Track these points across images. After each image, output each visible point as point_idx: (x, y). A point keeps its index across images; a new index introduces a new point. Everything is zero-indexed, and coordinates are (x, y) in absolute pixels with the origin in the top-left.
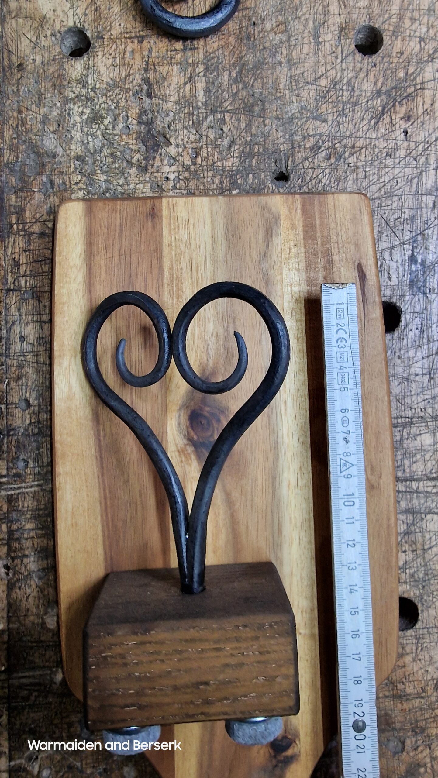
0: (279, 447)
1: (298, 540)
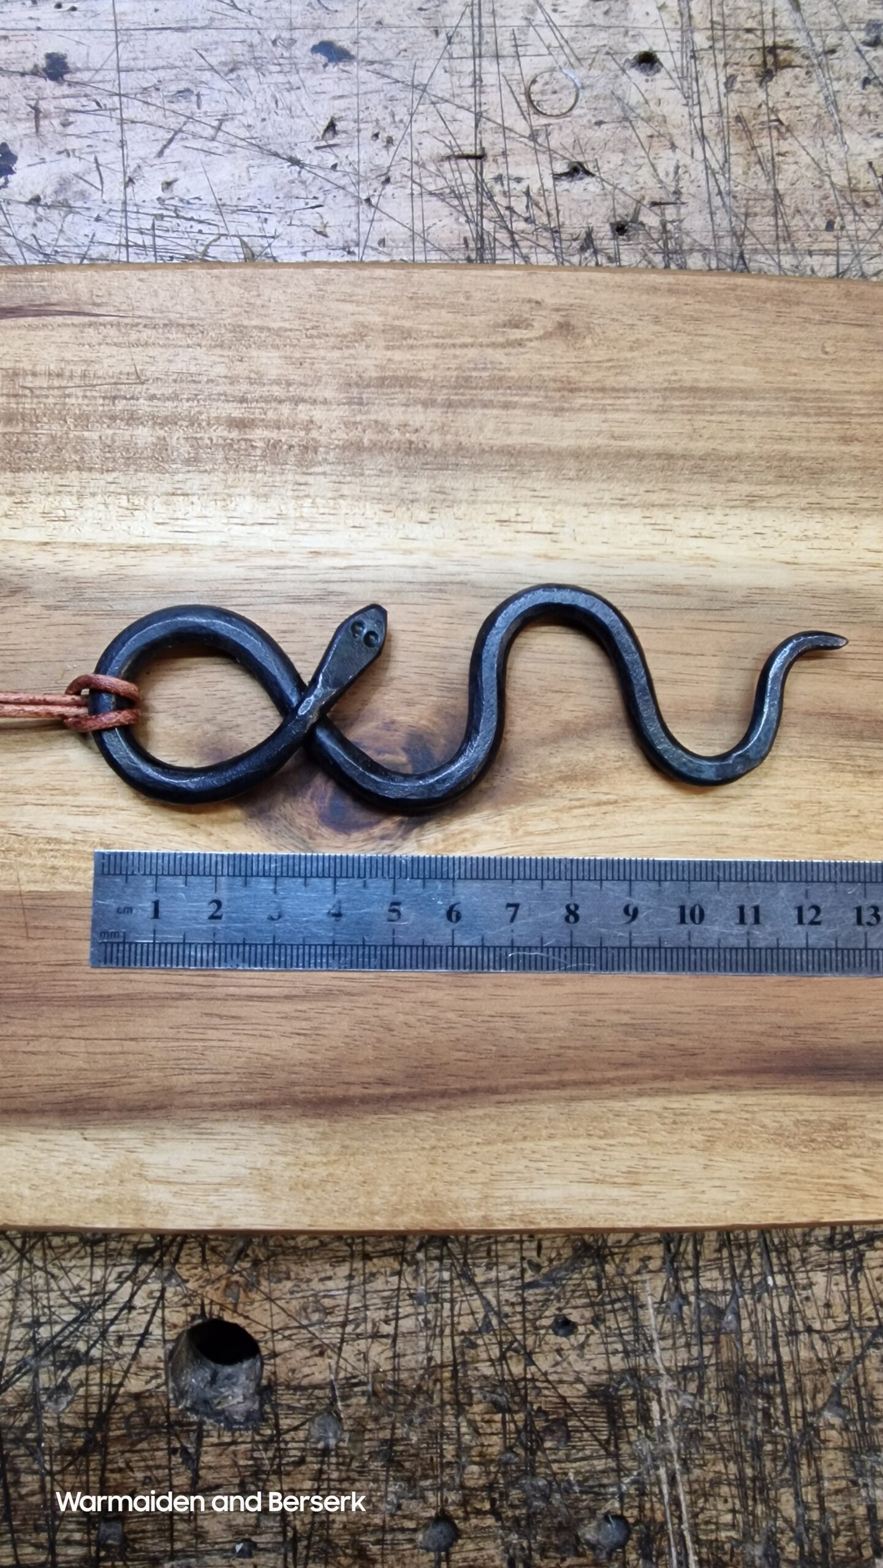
0: (440, 579)
1: (701, 542)
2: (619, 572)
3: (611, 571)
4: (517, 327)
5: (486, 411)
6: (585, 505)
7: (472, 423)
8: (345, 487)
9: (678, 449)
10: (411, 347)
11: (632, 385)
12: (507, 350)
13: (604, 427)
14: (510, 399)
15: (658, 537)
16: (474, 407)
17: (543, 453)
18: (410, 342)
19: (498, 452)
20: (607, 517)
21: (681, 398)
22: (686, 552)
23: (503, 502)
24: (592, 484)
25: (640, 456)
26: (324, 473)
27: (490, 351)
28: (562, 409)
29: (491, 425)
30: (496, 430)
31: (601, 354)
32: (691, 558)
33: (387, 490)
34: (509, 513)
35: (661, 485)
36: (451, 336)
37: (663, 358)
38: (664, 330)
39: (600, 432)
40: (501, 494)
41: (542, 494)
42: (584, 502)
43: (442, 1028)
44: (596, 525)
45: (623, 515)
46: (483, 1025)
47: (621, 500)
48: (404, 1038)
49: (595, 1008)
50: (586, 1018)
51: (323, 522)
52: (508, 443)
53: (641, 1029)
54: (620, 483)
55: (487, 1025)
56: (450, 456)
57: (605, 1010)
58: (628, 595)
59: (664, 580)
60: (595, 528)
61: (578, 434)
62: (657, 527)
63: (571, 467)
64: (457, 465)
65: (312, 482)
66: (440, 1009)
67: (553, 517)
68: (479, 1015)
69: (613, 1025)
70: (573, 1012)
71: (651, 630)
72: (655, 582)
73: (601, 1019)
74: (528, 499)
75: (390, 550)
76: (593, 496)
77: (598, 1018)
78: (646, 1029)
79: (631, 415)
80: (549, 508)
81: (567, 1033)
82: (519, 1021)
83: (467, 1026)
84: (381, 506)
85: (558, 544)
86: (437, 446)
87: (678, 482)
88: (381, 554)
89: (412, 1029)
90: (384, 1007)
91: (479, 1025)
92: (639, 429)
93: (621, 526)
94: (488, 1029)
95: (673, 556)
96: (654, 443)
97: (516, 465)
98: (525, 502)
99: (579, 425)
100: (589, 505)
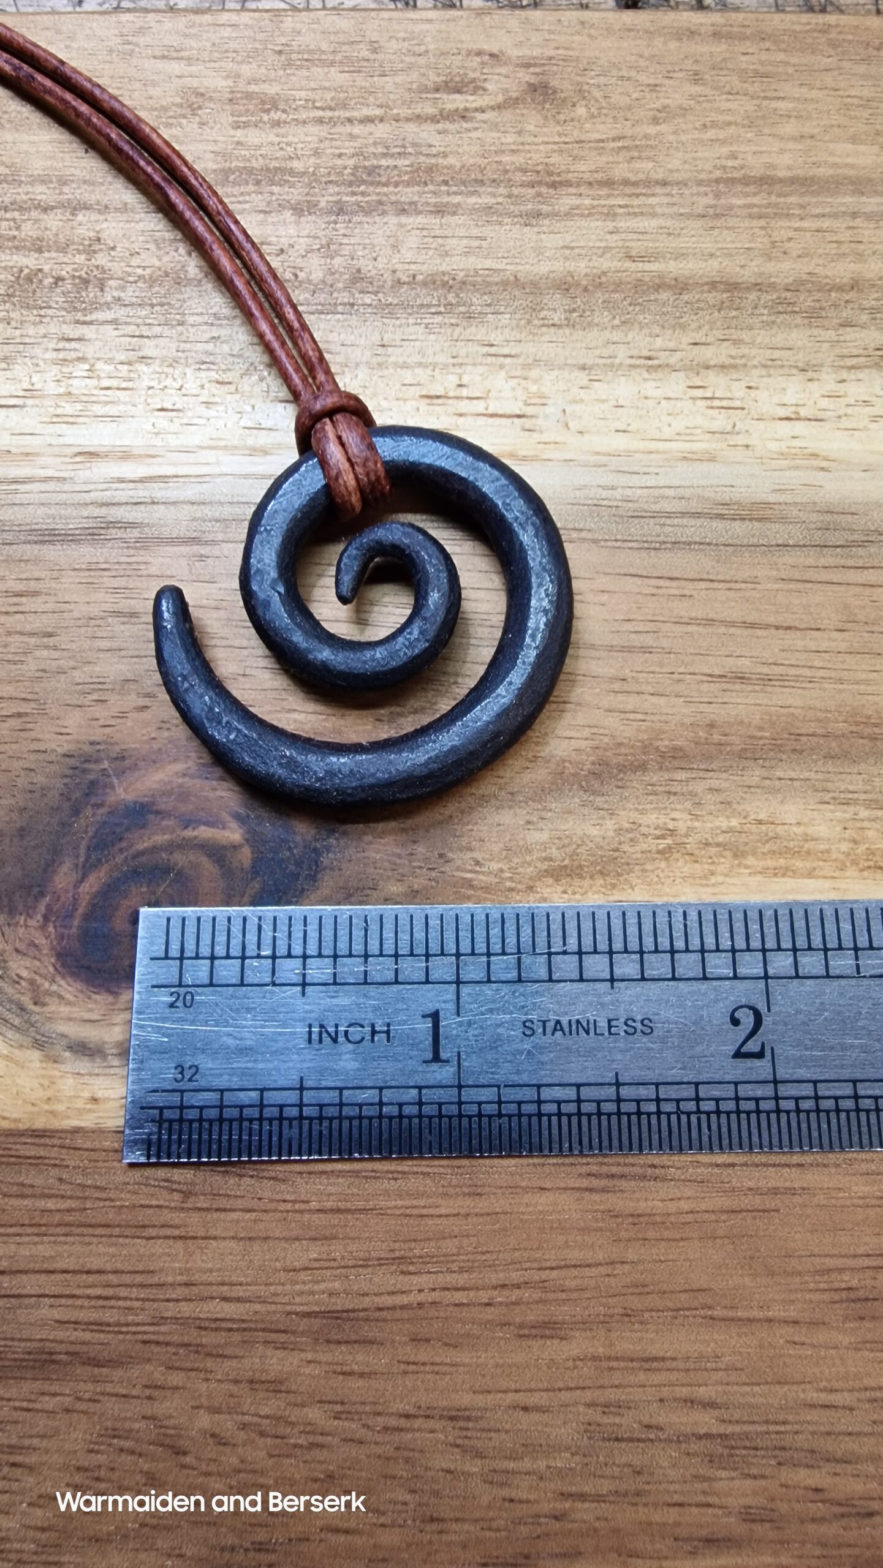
2: (651, 481)
3: (636, 480)
4: (459, 92)
5: (404, 219)
6: (583, 368)
7: (379, 240)
8: (151, 343)
9: (747, 275)
10: (277, 124)
11: (660, 176)
12: (440, 126)
13: (613, 240)
14: (446, 199)
15: (721, 421)
16: (384, 213)
17: (505, 284)
18: (276, 116)
19: (424, 284)
20: (624, 388)
21: (747, 195)
22: (774, 446)
23: (434, 366)
24: (596, 331)
25: (680, 286)
26: (115, 322)
27: (411, 127)
28: (539, 215)
29: (413, 241)
30: (423, 248)
31: (602, 130)
32: (783, 455)
33: (226, 348)
34: (446, 383)
35: (719, 334)
36: (345, 106)
37: (711, 134)
38: (708, 91)
39: (607, 249)
40: (430, 352)
41: (506, 351)
42: (581, 362)
43: (295, 1446)
44: (603, 401)
45: (654, 384)
46: (387, 1438)
47: (649, 358)
48: (208, 1474)
49: (637, 1394)
50: (617, 1420)
51: (107, 403)
52: (443, 268)
53: (745, 1448)
54: (646, 331)
55: (396, 1437)
56: (339, 291)
57: (661, 1400)
58: (668, 521)
59: (735, 495)
60: (604, 407)
61: (568, 252)
62: (716, 403)
63: (556, 306)
64: (352, 305)
65: (93, 336)
66: (291, 1397)
67: (525, 389)
68: (379, 1414)
69: (680, 1439)
70: (588, 1405)
71: (715, 585)
72: (719, 498)
73: (654, 1421)
74: (480, 360)
75: (225, 448)
76: (597, 352)
77: (646, 1420)
78: (756, 1449)
79: (661, 222)
80: (518, 373)
81: (577, 1458)
82: (467, 1429)
83: (352, 1440)
84: (214, 375)
85: (536, 435)
86: (317, 275)
87: (751, 329)
88: (210, 456)
89: (228, 1449)
90: (168, 1393)
91: (379, 1438)
92: (674, 244)
93: (651, 403)
94: (398, 1449)
95: (750, 453)
96: (702, 265)
97: (458, 304)
98: (474, 364)
99: (569, 238)
100: (591, 368)
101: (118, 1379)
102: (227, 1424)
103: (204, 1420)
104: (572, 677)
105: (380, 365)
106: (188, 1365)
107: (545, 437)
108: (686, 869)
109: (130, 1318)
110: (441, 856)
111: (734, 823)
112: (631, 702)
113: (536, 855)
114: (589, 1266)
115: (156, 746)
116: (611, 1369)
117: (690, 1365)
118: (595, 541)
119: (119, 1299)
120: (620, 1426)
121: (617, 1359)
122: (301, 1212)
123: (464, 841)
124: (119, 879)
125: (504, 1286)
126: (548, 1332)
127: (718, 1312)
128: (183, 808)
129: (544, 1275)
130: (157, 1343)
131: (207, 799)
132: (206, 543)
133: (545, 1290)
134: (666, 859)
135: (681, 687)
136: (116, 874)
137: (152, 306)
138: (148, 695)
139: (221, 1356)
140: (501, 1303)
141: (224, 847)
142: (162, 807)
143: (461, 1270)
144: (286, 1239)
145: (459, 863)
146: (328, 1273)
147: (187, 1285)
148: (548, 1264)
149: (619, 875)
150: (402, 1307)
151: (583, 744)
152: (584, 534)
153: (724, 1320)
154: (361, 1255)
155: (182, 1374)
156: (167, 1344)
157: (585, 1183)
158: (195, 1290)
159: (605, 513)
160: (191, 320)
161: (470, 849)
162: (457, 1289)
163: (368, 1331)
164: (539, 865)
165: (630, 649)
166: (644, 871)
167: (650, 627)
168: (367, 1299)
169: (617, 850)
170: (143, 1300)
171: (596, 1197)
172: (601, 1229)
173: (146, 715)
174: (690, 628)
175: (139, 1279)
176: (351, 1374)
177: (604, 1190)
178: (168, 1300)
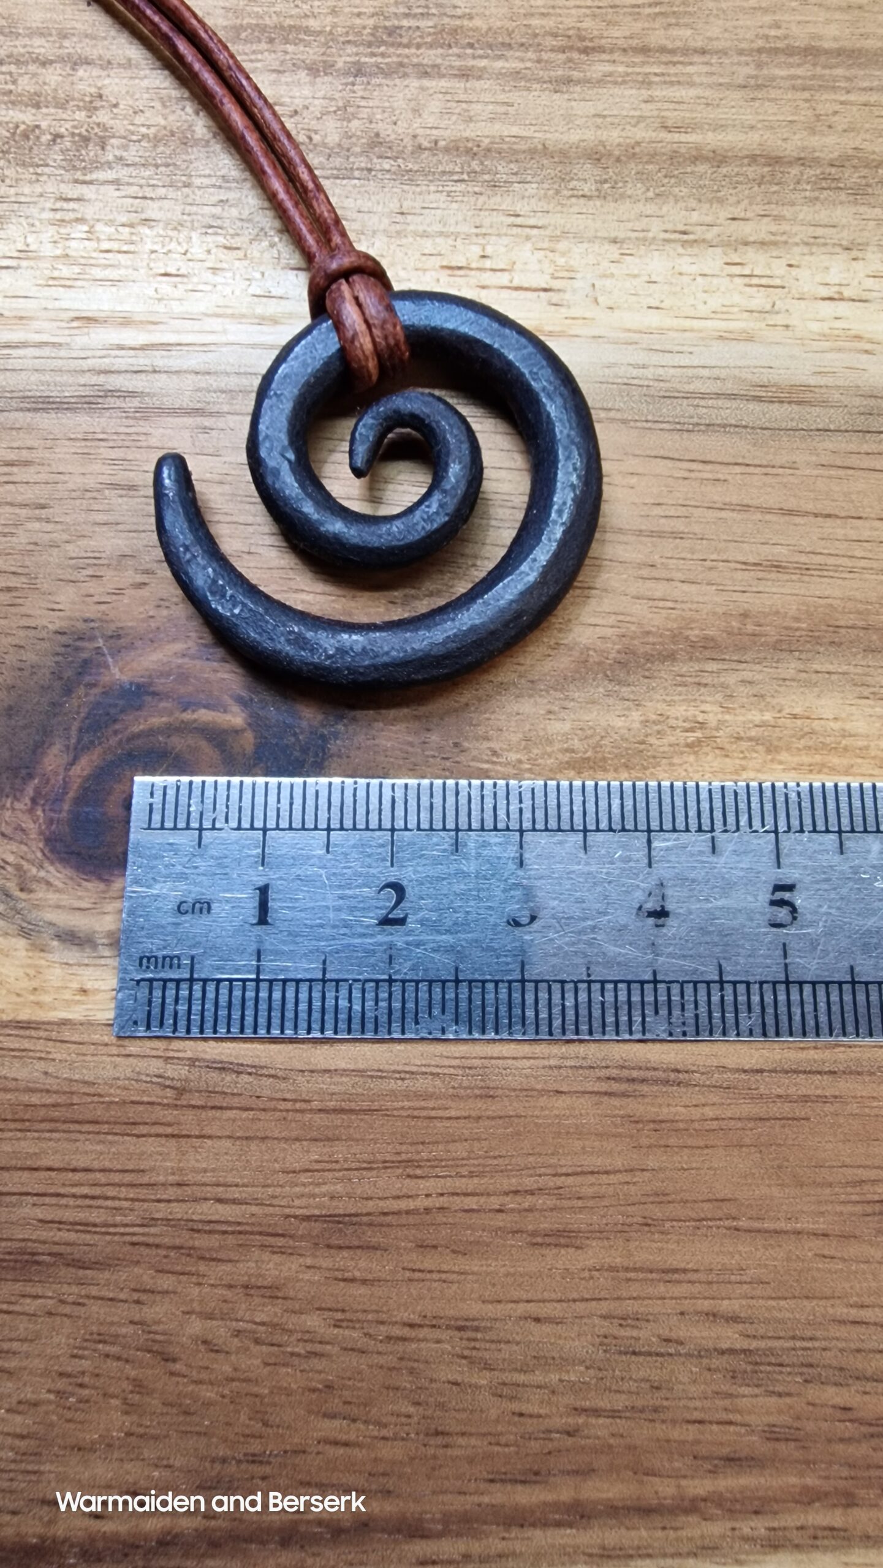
2: (685, 360)
3: (667, 359)
5: (426, 82)
6: (615, 241)
7: (399, 103)
8: (156, 205)
9: (790, 149)
11: (699, 44)
13: (648, 109)
14: (471, 63)
15: (759, 300)
16: (405, 75)
17: (532, 152)
19: (447, 150)
20: (657, 264)
21: (790, 66)
22: (815, 327)
23: (456, 235)
24: (628, 203)
25: (718, 158)
26: (116, 182)
28: (569, 81)
29: (435, 105)
30: (446, 113)
32: (825, 337)
33: (234, 212)
34: (468, 253)
35: (759, 209)
39: (642, 118)
40: (452, 221)
41: (532, 222)
42: (613, 235)
43: (292, 1354)
44: (635, 276)
45: (689, 260)
46: (390, 1347)
47: (685, 233)
48: (200, 1382)
49: (657, 1307)
50: (635, 1333)
51: (107, 266)
52: (466, 134)
53: (769, 1364)
54: (681, 204)
55: (400, 1347)
56: (356, 155)
57: (682, 1314)
58: (702, 403)
59: (773, 376)
60: (636, 282)
61: (599, 121)
62: (755, 281)
63: (587, 175)
64: (370, 170)
65: (92, 196)
66: (289, 1304)
67: (552, 261)
68: (382, 1323)
69: (701, 1353)
70: (604, 1317)
71: (751, 470)
72: (755, 379)
73: (673, 1335)
74: (504, 230)
75: (232, 316)
76: (630, 225)
77: (666, 1333)
78: (781, 1365)
79: (699, 92)
80: (546, 245)
81: (592, 1372)
82: (475, 1340)
83: (352, 1350)
84: (221, 240)
85: (563, 310)
86: (333, 138)
87: (793, 204)
88: (215, 324)
89: (222, 1356)
90: (158, 1298)
91: (381, 1347)
92: (713, 114)
93: (685, 279)
94: (401, 1359)
95: (789, 333)
96: (742, 137)
97: (483, 173)
98: (499, 235)
99: (600, 107)
100: (622, 242)
101: (104, 1281)
102: (220, 1331)
103: (196, 1326)
104: (597, 562)
105: (398, 233)
106: (179, 1268)
107: (573, 312)
108: (715, 764)
109: (118, 1219)
110: (456, 745)
111: (768, 716)
112: (660, 589)
113: (557, 746)
114: (607, 1173)
115: (153, 625)
116: (629, 1280)
117: (712, 1277)
118: (624, 422)
119: (107, 1198)
120: (637, 1339)
121: (635, 1270)
122: (302, 1111)
123: (481, 730)
124: (112, 762)
125: (516, 1192)
126: (562, 1241)
127: (743, 1223)
128: (182, 690)
129: (560, 1181)
130: (147, 1245)
131: (208, 681)
132: (211, 414)
133: (560, 1197)
134: (696, 753)
135: (713, 575)
136: (109, 757)
137: (157, 166)
138: (147, 572)
139: (213, 1260)
140: (512, 1210)
141: (225, 732)
142: (159, 688)
143: (471, 1175)
144: (286, 1139)
145: (475, 753)
146: (330, 1175)
147: (179, 1185)
148: (564, 1170)
149: (646, 768)
150: (408, 1212)
151: (609, 632)
152: (612, 414)
153: (750, 1231)
154: (365, 1156)
155: (173, 1278)
156: (157, 1246)
157: (604, 1087)
158: (189, 1190)
159: (635, 392)
160: (197, 181)
161: (487, 739)
162: (466, 1195)
163: (375, 1237)
164: (560, 756)
165: (660, 535)
166: (671, 764)
167: (682, 511)
168: (371, 1203)
169: (642, 743)
170: (132, 1200)
171: (616, 1102)
172: (620, 1135)
173: (144, 592)
174: (723, 514)
175: (128, 1178)
176: (353, 1280)
177: (624, 1095)
178: (159, 1201)
